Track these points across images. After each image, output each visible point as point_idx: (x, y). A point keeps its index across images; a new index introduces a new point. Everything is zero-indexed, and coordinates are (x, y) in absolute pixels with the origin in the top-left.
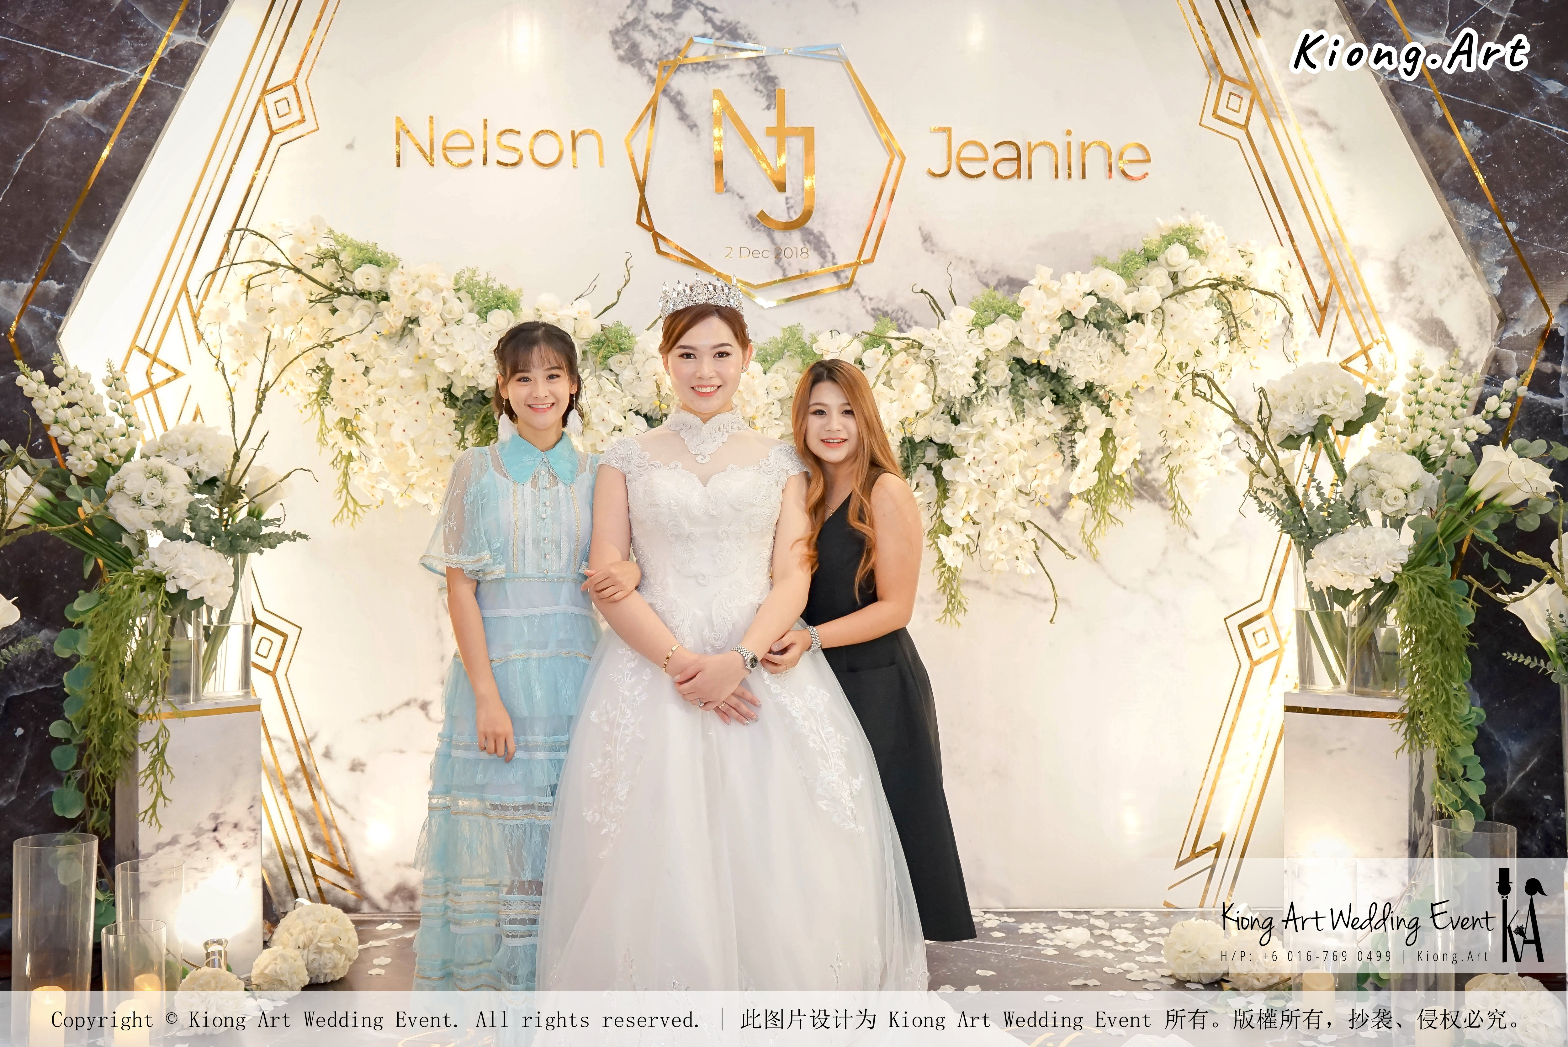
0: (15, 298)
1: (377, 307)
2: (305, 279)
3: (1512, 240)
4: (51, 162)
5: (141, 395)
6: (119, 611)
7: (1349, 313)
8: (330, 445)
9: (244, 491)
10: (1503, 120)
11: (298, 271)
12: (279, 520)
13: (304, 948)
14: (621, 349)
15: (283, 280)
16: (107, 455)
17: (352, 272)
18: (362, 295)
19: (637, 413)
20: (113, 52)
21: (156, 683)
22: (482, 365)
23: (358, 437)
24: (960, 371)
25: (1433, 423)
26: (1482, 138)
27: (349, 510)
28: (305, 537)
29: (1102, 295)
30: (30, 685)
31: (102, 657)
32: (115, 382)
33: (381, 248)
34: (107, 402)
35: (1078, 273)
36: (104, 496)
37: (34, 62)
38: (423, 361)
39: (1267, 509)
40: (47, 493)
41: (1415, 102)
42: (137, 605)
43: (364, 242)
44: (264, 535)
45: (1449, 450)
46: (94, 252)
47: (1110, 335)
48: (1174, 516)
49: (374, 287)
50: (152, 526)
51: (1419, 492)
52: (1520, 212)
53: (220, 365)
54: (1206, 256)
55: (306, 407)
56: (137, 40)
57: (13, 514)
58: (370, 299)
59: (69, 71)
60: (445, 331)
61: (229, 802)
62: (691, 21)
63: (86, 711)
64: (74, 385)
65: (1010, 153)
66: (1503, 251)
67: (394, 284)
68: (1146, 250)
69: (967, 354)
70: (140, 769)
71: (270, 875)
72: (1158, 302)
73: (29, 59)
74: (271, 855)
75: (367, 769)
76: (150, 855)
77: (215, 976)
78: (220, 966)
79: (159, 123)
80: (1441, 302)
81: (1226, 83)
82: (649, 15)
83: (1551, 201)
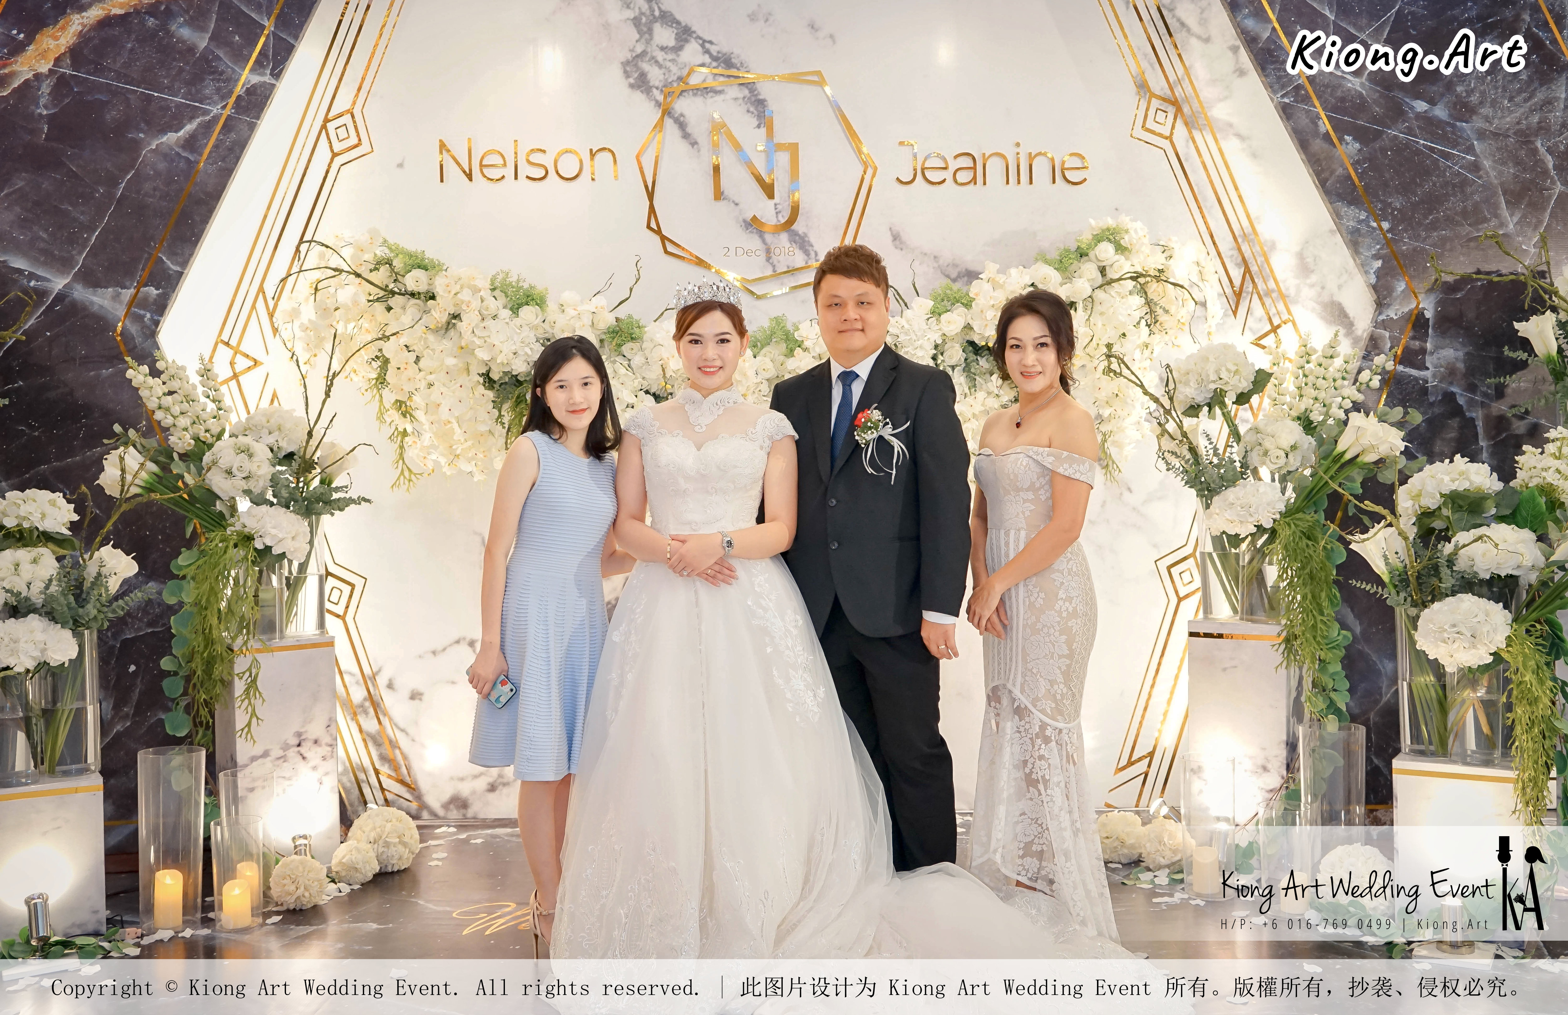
0: (121, 303)
1: (425, 305)
2: (364, 282)
3: (1385, 237)
4: (147, 186)
5: (227, 382)
6: (216, 565)
7: (1260, 298)
8: (388, 423)
9: (316, 463)
10: (1378, 135)
11: (358, 275)
12: (346, 487)
13: (374, 843)
14: (632, 338)
15: (346, 282)
16: (202, 435)
17: (404, 276)
18: (412, 295)
19: (647, 392)
20: (198, 92)
21: (248, 624)
22: (515, 354)
23: (411, 416)
24: (920, 353)
25: (1314, 393)
26: (1359, 151)
27: (405, 477)
28: (368, 501)
30: (139, 629)
31: (203, 602)
32: (206, 373)
33: (427, 255)
34: (200, 389)
35: (1021, 267)
36: (200, 470)
37: (132, 102)
38: (465, 351)
39: (1173, 467)
40: (152, 466)
41: (1304, 121)
42: (231, 559)
43: (414, 250)
44: (334, 500)
45: (1327, 415)
46: (185, 263)
48: (1106, 474)
49: (422, 288)
50: (241, 493)
51: (1297, 452)
52: (1392, 213)
53: (294, 356)
54: (1130, 252)
55: (366, 390)
56: (218, 81)
57: (130, 485)
58: (419, 298)
59: (161, 108)
60: (483, 325)
61: (310, 722)
62: (692, 53)
63: (191, 648)
64: (173, 376)
65: (966, 162)
66: (1378, 247)
67: (439, 286)
68: (1079, 248)
69: (926, 338)
70: (236, 695)
71: (344, 788)
72: (1089, 292)
73: (128, 99)
74: (345, 771)
75: (424, 698)
76: (246, 766)
77: (302, 862)
78: (306, 855)
79: (238, 151)
80: (1340, 287)
81: (1154, 100)
82: (654, 47)
83: (1417, 204)
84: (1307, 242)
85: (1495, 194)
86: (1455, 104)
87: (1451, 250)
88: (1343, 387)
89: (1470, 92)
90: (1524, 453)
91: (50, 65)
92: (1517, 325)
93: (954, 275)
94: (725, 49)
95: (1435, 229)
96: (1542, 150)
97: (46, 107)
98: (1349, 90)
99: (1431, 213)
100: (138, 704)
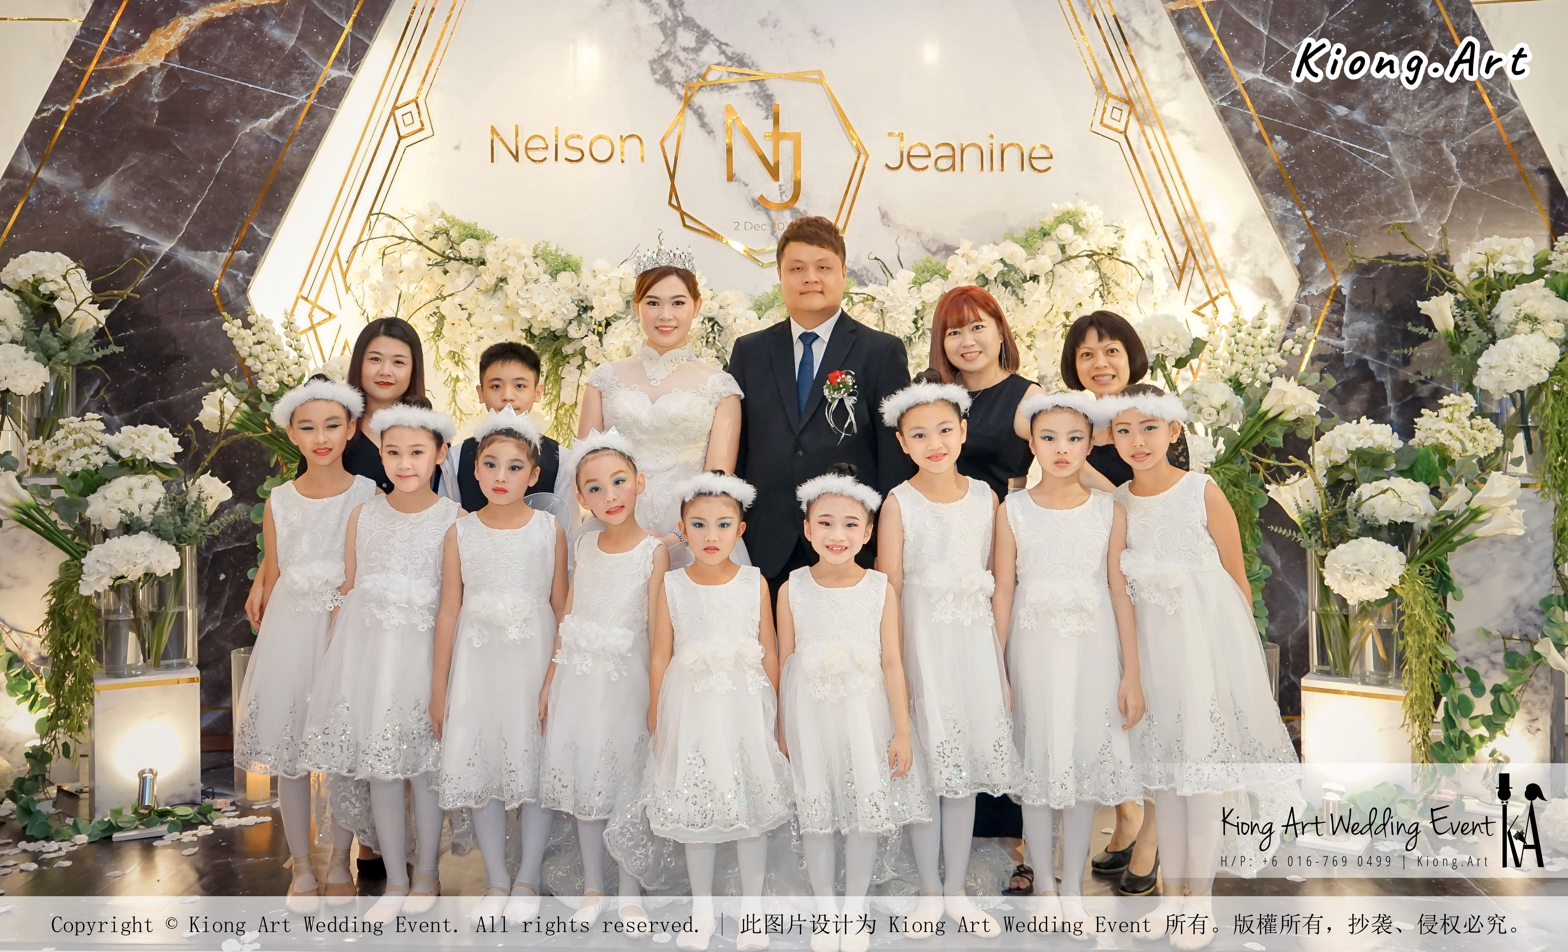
0: (218, 264)
1: (477, 270)
2: (424, 248)
3: (1309, 224)
4: (242, 165)
5: (306, 333)
7: (1201, 273)
8: (443, 371)
10: (1304, 135)
11: (420, 243)
15: (409, 249)
16: (286, 379)
17: (459, 244)
18: (466, 260)
20: (286, 84)
22: (553, 312)
23: (461, 365)
24: (903, 318)
25: (1244, 359)
26: (1288, 148)
29: (1008, 261)
30: (229, 543)
32: (289, 325)
34: (284, 340)
35: (992, 244)
37: (229, 92)
38: (511, 309)
40: (244, 407)
41: (1240, 123)
43: (468, 222)
45: (1255, 378)
46: (273, 231)
47: (1014, 292)
49: (474, 255)
51: (1227, 410)
52: (1315, 203)
53: (364, 312)
54: (1087, 232)
56: (304, 74)
57: (227, 424)
58: (472, 264)
59: (255, 97)
60: (526, 288)
62: (710, 54)
64: (262, 328)
65: (948, 151)
66: (1302, 232)
67: (489, 253)
68: (1042, 228)
72: (1050, 267)
73: (226, 90)
79: (319, 135)
80: (1270, 265)
81: (1111, 100)
82: (678, 48)
83: (1337, 195)
84: (1243, 225)
85: (1405, 188)
86: (1372, 110)
87: (1366, 236)
88: (1269, 353)
89: (1384, 99)
90: (1421, 415)
91: (162, 60)
92: (1420, 304)
93: (934, 249)
94: (739, 50)
95: (1352, 218)
96: (1447, 150)
97: (157, 96)
98: (1280, 95)
99: (1349, 204)
100: (226, 607)
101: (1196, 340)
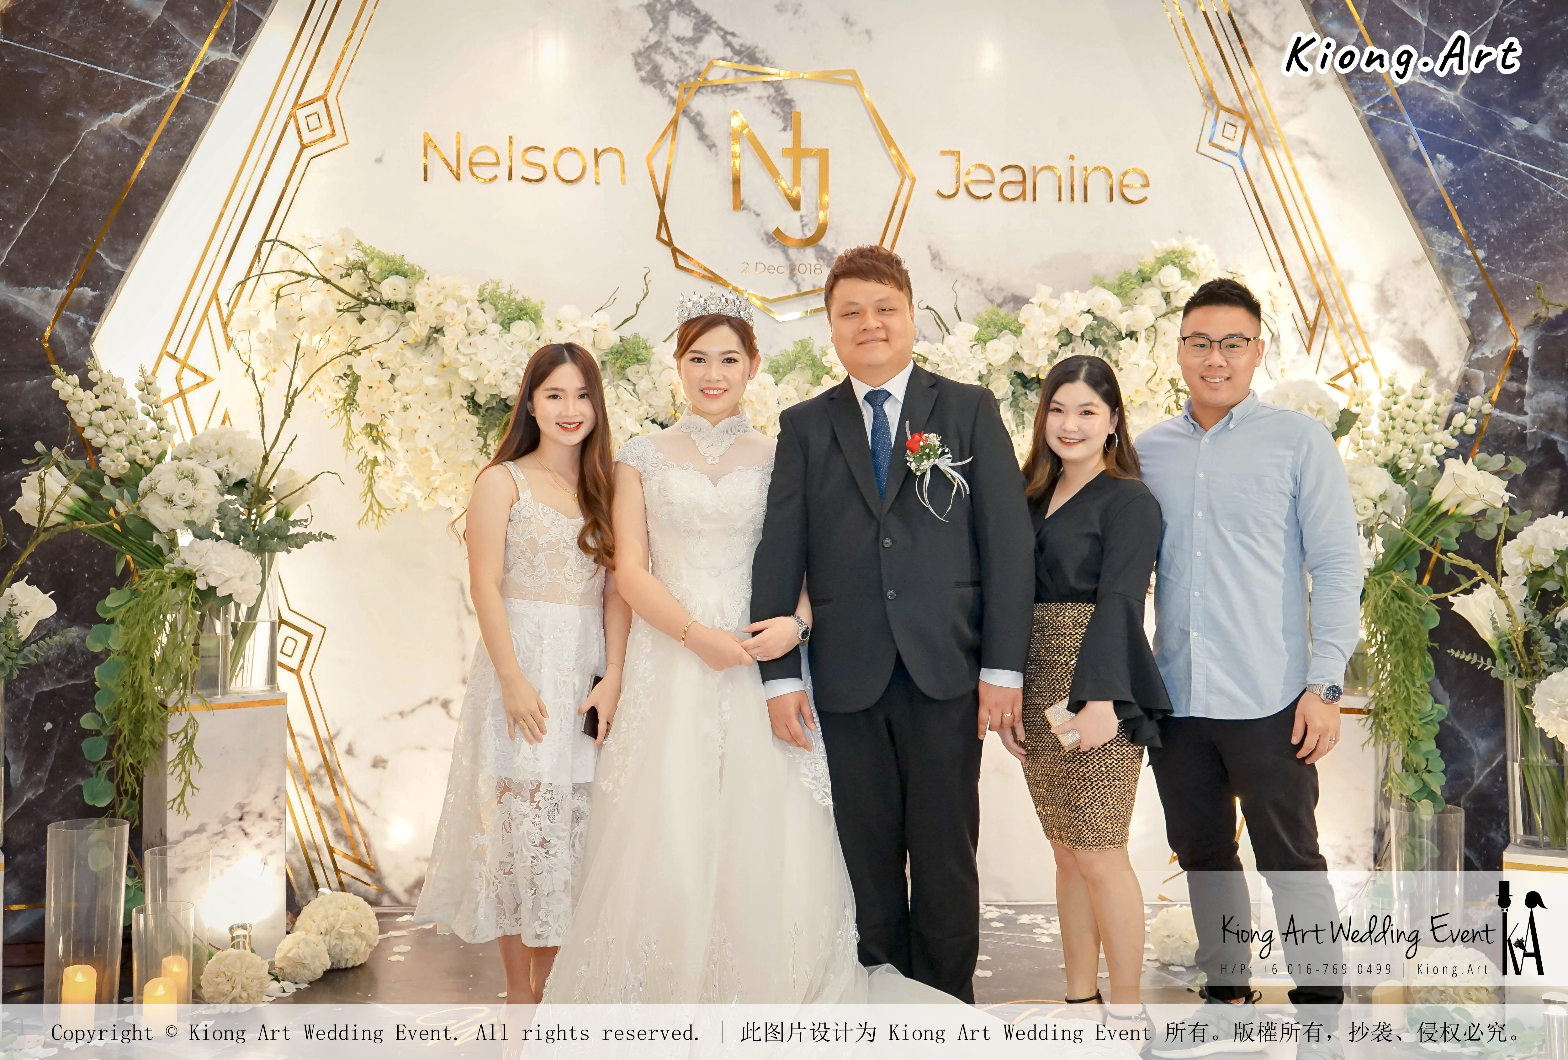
0: (50, 304)
1: (404, 317)
2: (333, 288)
3: (1480, 267)
4: (86, 172)
5: (171, 399)
6: (151, 607)
7: (1337, 333)
8: (356, 450)
9: (272, 493)
10: (1473, 154)
11: (327, 281)
12: (306, 521)
13: (326, 934)
14: (638, 360)
15: (313, 289)
16: (140, 458)
17: (379, 283)
18: (389, 305)
19: (653, 421)
20: (148, 67)
21: (185, 677)
22: (504, 374)
23: (383, 442)
25: (1404, 437)
26: (1454, 171)
27: (373, 512)
28: (331, 537)
29: (1098, 313)
30: (58, 681)
31: (133, 650)
32: (147, 387)
33: (407, 260)
34: (139, 405)
35: (1076, 292)
36: (136, 497)
37: (71, 76)
38: (447, 369)
40: (81, 493)
41: (1392, 136)
42: (167, 601)
43: (392, 254)
44: (292, 535)
45: (1418, 462)
46: (127, 260)
49: (400, 297)
50: (183, 525)
51: (1386, 502)
52: (1488, 241)
53: (250, 371)
54: (1197, 277)
55: (332, 412)
56: (173, 56)
57: (51, 512)
58: (396, 309)
59: (105, 85)
60: (468, 340)
61: (255, 792)
62: (711, 45)
63: (117, 703)
64: (108, 389)
65: (1016, 176)
66: (1473, 277)
67: (420, 295)
68: (1140, 271)
69: (970, 368)
70: (169, 760)
71: (292, 869)
72: (1151, 320)
73: (67, 73)
74: (294, 850)
75: (389, 766)
76: (178, 842)
77: (240, 957)
78: (245, 948)
79: (193, 137)
80: (1423, 323)
81: (1222, 112)
82: (670, 38)
83: (1517, 230)
84: (1388, 273)
86: (1557, 123)
87: (1553, 283)
88: (1434, 431)
93: (999, 300)
94: (749, 42)
95: (1535, 259)
98: (1442, 104)
99: (1530, 242)
100: (52, 767)
101: (1345, 413)
